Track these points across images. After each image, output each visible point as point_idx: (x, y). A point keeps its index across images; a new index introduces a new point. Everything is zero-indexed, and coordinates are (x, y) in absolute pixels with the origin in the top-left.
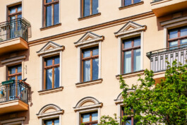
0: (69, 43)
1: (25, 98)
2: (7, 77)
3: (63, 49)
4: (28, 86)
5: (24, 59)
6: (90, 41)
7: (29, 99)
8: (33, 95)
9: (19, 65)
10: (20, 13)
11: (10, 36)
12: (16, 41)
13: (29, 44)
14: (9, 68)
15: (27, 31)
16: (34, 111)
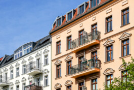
0: (116, 39)
1: (98, 66)
2: (92, 57)
3: (114, 42)
4: (100, 61)
5: (98, 49)
6: (125, 37)
7: (100, 66)
8: (102, 65)
9: (96, 52)
10: (96, 28)
11: (93, 39)
12: (94, 41)
13: (100, 41)
14: (93, 53)
15: (99, 36)
16: (102, 72)
